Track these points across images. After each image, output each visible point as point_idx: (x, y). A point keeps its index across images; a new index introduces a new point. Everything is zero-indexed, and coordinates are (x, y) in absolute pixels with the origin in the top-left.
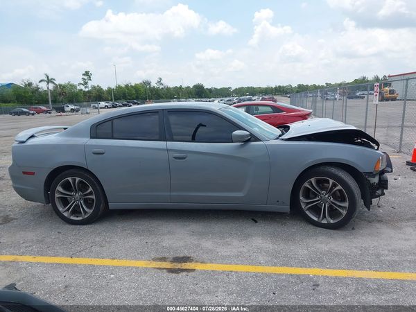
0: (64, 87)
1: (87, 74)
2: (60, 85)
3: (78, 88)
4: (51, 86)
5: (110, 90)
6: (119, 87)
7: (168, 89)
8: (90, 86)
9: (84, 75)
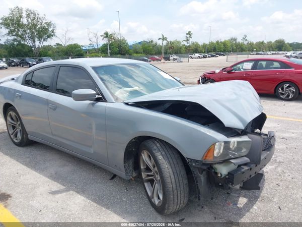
0: (173, 43)
1: (189, 33)
2: (170, 42)
3: (182, 43)
4: (165, 43)
5: (204, 46)
6: (212, 43)
7: (251, 44)
8: (190, 42)
9: (187, 34)
